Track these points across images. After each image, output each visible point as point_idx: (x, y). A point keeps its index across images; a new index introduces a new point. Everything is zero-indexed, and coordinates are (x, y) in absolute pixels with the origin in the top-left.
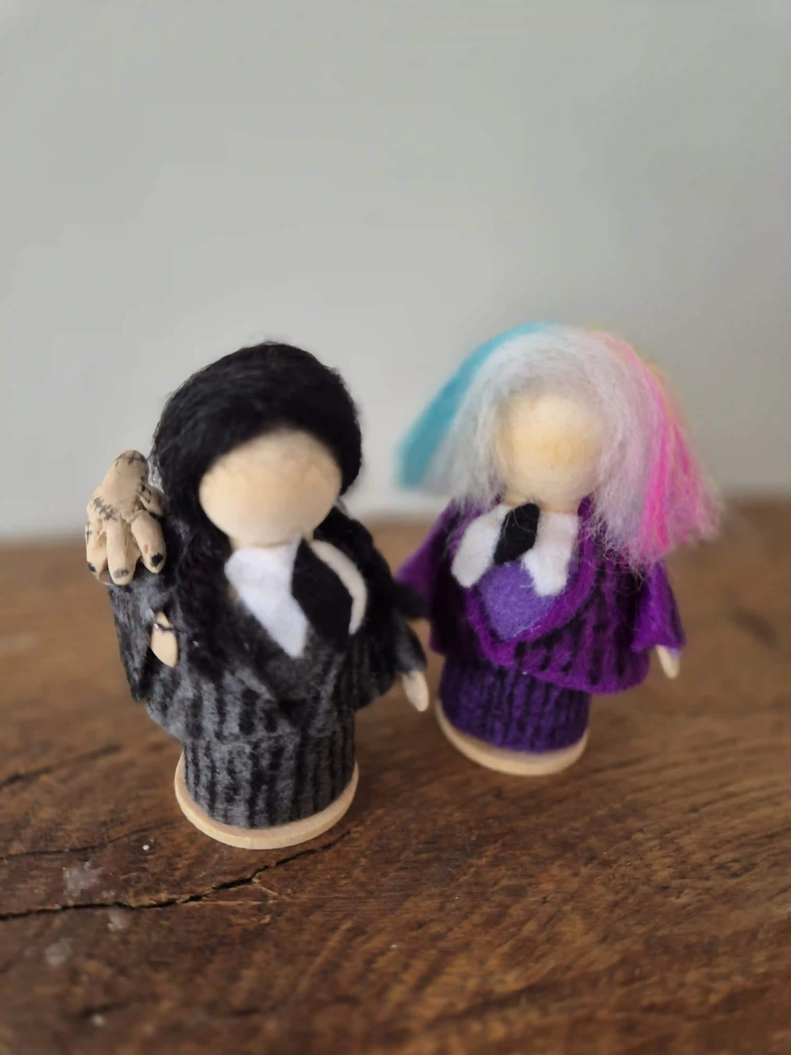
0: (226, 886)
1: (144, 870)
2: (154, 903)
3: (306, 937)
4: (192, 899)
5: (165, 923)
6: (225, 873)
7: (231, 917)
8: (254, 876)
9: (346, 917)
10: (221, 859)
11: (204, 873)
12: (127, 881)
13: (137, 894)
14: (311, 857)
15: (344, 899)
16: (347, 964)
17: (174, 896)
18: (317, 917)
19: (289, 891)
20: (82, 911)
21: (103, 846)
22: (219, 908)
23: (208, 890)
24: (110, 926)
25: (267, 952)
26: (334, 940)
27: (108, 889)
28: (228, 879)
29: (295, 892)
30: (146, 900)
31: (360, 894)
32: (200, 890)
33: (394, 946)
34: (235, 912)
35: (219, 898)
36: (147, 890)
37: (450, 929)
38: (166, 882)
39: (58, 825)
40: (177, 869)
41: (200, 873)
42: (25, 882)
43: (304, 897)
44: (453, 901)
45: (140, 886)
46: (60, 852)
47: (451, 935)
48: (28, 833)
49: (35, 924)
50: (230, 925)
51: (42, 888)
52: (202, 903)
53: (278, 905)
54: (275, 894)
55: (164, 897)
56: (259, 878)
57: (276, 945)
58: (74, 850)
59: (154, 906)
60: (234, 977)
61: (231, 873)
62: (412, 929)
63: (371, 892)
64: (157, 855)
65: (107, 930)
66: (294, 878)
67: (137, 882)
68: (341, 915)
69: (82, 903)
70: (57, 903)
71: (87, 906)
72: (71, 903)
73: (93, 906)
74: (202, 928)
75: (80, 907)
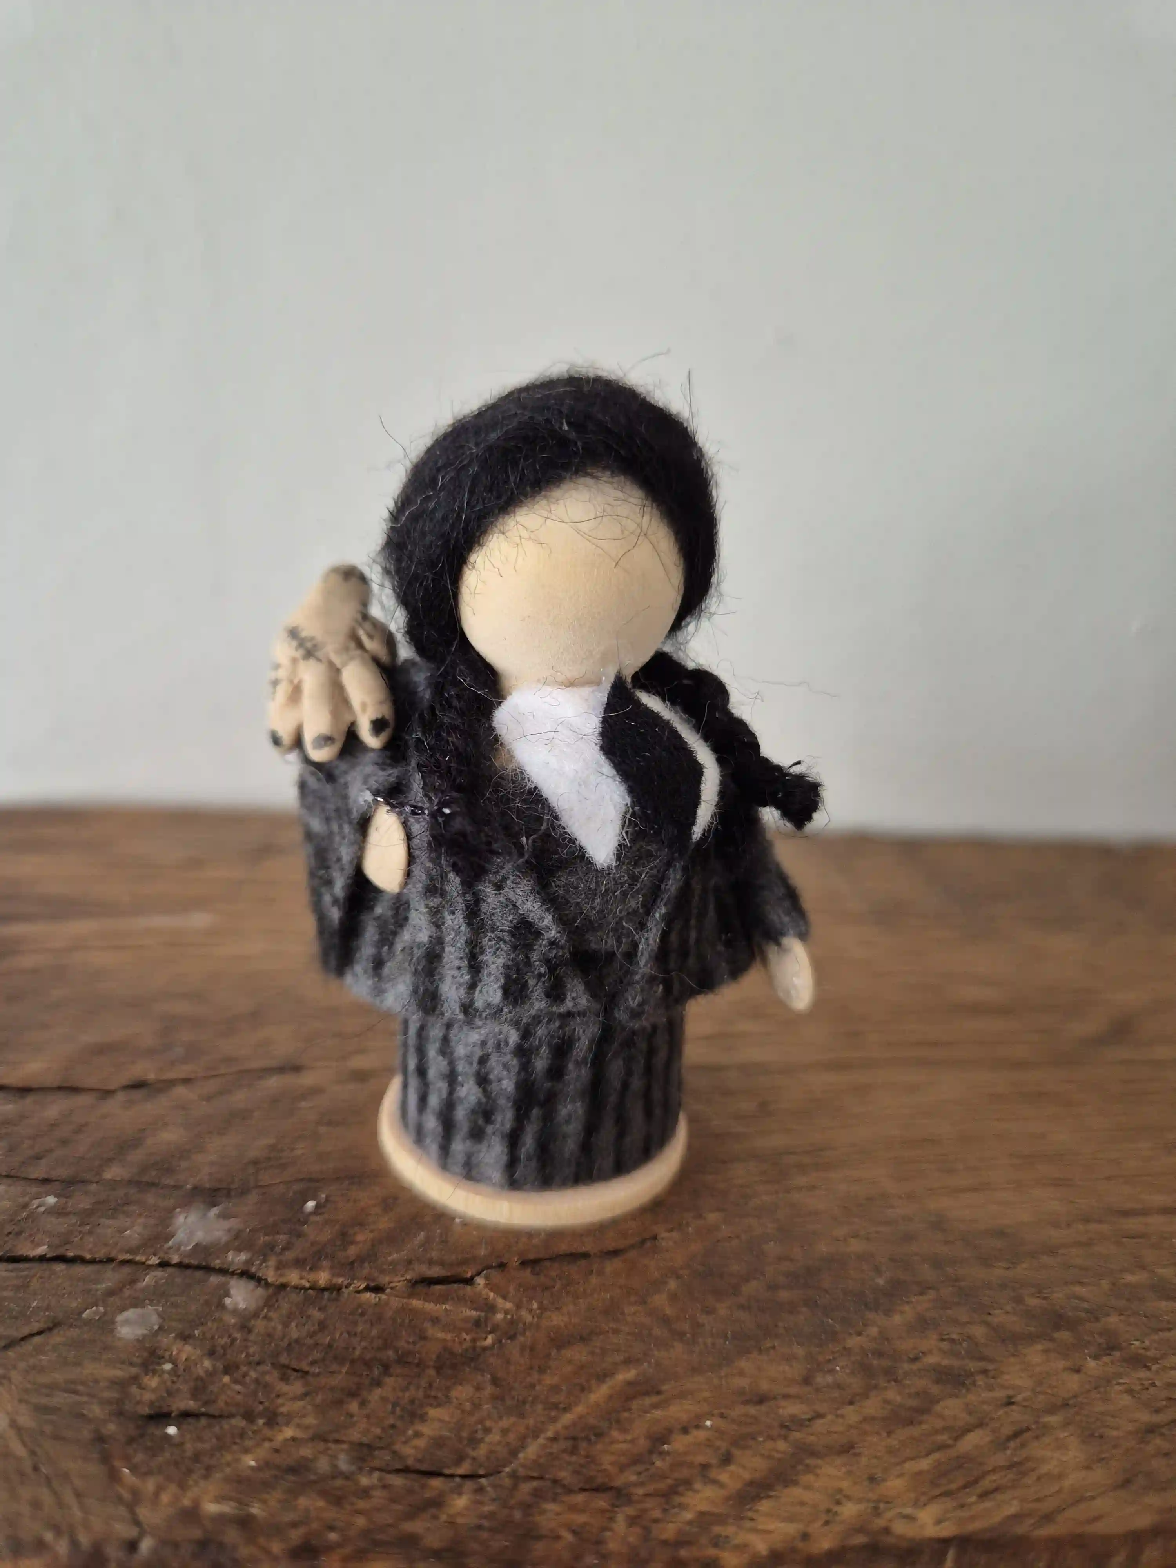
0: (430, 1281)
1: (299, 1235)
2: (307, 1285)
3: (549, 1380)
4: (368, 1289)
5: (317, 1315)
6: (431, 1262)
7: (427, 1325)
8: (479, 1274)
9: (628, 1362)
10: (428, 1241)
11: (395, 1256)
12: (271, 1247)
13: (280, 1267)
14: (583, 1263)
15: (629, 1334)
16: (615, 1434)
17: (340, 1280)
18: (578, 1354)
19: (535, 1306)
20: (188, 1272)
21: (244, 1192)
22: (412, 1310)
23: (399, 1281)
24: (228, 1301)
25: (479, 1388)
26: (600, 1393)
27: (239, 1250)
28: (436, 1272)
29: (542, 1307)
30: (293, 1277)
31: (657, 1332)
32: (384, 1279)
33: (708, 1423)
34: (435, 1320)
35: (411, 1296)
36: (299, 1263)
37: (819, 1416)
38: (333, 1257)
39: (183, 1153)
40: (352, 1243)
41: (390, 1254)
42: (113, 1217)
43: (557, 1320)
44: (832, 1371)
45: (289, 1255)
46: (176, 1187)
47: (819, 1425)
48: (137, 1156)
49: (110, 1277)
50: (423, 1338)
51: (138, 1228)
52: (383, 1297)
53: (512, 1322)
54: (508, 1305)
55: (323, 1278)
56: (487, 1278)
57: (495, 1381)
58: (197, 1191)
59: (304, 1288)
60: (414, 1415)
61: (442, 1263)
62: (746, 1403)
63: (681, 1335)
64: (326, 1216)
65: (221, 1306)
66: (546, 1288)
67: (284, 1249)
68: (619, 1358)
69: (192, 1262)
70: (155, 1255)
71: (198, 1267)
72: (175, 1259)
73: (208, 1269)
74: (374, 1332)
75: (188, 1266)
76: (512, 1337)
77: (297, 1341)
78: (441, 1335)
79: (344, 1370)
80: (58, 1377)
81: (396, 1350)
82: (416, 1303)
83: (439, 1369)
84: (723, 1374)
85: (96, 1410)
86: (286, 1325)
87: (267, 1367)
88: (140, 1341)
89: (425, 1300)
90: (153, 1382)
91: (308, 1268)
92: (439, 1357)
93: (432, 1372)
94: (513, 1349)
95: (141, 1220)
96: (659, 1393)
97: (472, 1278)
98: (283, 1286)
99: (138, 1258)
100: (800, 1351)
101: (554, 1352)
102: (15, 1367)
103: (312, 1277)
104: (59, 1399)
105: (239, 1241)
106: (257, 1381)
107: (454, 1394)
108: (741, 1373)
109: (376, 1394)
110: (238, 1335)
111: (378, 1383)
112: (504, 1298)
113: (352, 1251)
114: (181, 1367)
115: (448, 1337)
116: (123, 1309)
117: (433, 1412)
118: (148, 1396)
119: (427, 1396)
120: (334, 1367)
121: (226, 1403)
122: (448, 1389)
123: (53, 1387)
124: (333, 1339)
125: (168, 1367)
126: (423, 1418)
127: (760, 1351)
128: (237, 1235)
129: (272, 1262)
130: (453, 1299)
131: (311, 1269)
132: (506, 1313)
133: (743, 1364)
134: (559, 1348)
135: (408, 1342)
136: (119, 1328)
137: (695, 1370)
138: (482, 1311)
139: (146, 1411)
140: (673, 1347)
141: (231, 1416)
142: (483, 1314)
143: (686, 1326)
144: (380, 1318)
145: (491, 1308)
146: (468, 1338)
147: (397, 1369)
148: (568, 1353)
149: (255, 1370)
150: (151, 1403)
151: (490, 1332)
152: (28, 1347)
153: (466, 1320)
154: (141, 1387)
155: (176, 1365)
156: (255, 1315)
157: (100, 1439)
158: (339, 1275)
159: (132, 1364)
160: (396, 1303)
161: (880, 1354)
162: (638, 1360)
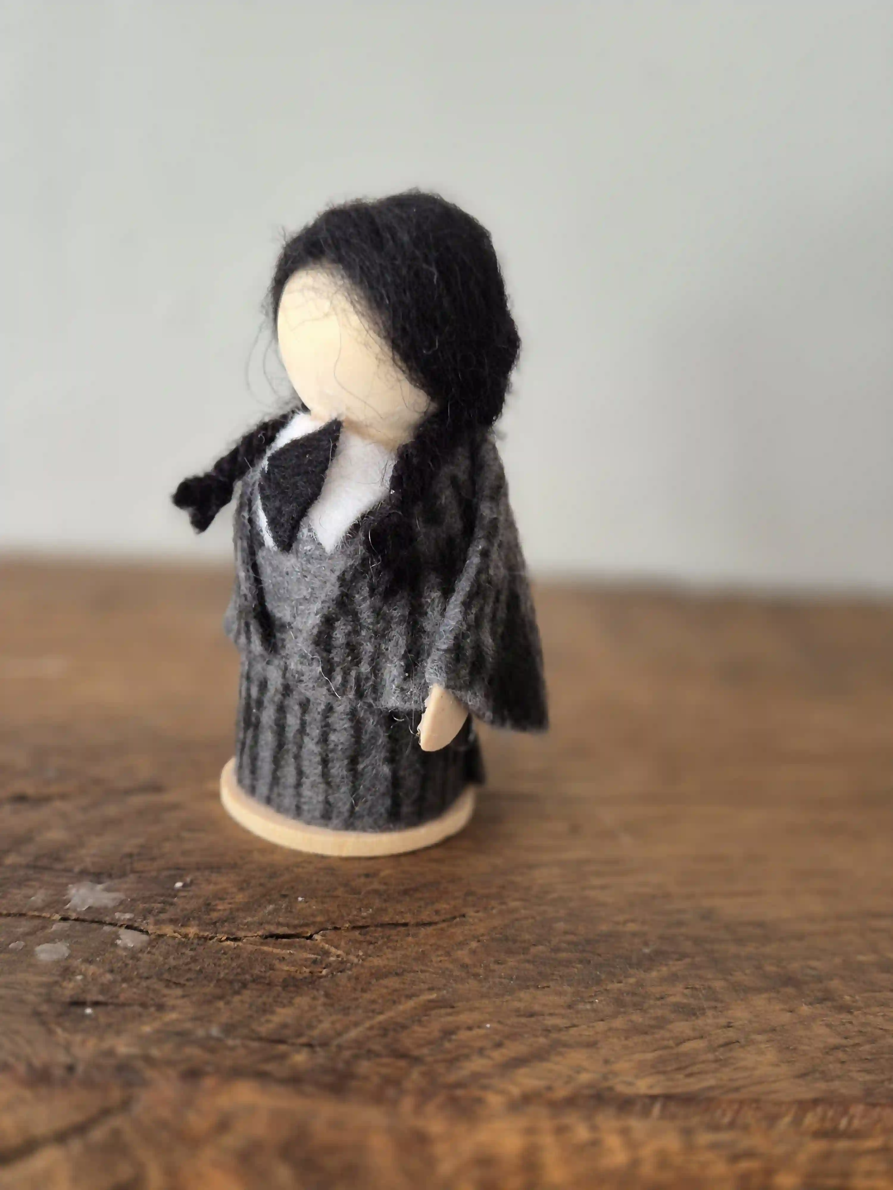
0: (278, 936)
1: (171, 904)
3: (369, 996)
4: (229, 939)
6: (279, 924)
7: (276, 963)
9: (431, 989)
10: (276, 911)
14: (401, 929)
15: (435, 973)
17: (206, 934)
18: (391, 983)
20: (85, 924)
22: (264, 953)
24: (119, 942)
25: (314, 998)
26: (407, 1006)
28: (281, 930)
31: (456, 973)
32: (241, 934)
33: (488, 1025)
36: (173, 921)
37: (575, 1026)
38: (199, 918)
42: (20, 888)
44: (592, 1003)
46: (67, 871)
47: (574, 1031)
49: (26, 925)
50: (273, 969)
51: (41, 896)
52: (240, 944)
53: (342, 962)
54: (339, 952)
55: (192, 931)
58: (85, 872)
59: (176, 936)
60: (266, 1011)
61: (287, 926)
62: (519, 1016)
63: (476, 976)
64: (192, 893)
65: (113, 945)
67: (160, 912)
68: (426, 986)
69: (86, 918)
70: (57, 913)
71: (93, 921)
72: (74, 916)
73: (101, 923)
74: (234, 964)
75: (84, 921)
76: (342, 971)
77: (174, 967)
78: (286, 968)
79: (212, 985)
81: (252, 976)
82: (265, 948)
83: (285, 987)
84: (504, 999)
85: (31, 998)
86: (166, 958)
87: (154, 980)
88: (57, 962)
89: (273, 947)
90: (70, 985)
91: (180, 925)
92: (284, 980)
93: (279, 988)
94: (342, 978)
95: (42, 891)
96: (453, 1007)
97: (311, 936)
98: (160, 936)
99: (44, 915)
100: (569, 990)
101: (374, 981)
103: (183, 930)
105: (123, 906)
106: (148, 988)
107: (296, 1001)
108: (520, 1000)
109: (237, 999)
110: (130, 962)
111: (237, 993)
112: (337, 947)
113: (214, 915)
114: (90, 978)
115: (293, 969)
116: (41, 944)
117: (280, 1010)
118: (69, 992)
119: (276, 1002)
120: (205, 983)
121: (126, 998)
122: (292, 998)
124: (202, 967)
125: (80, 977)
126: (273, 1012)
127: (537, 988)
128: (122, 903)
129: (151, 920)
130: (295, 947)
131: (182, 926)
132: (338, 956)
133: (522, 995)
134: (378, 979)
135: (261, 971)
136: (39, 954)
137: (484, 996)
138: (318, 954)
139: (68, 1000)
140: (468, 982)
141: (131, 1005)
142: (319, 957)
143: (479, 970)
145: (327, 953)
146: (308, 970)
147: (252, 986)
148: (385, 982)
149: (146, 981)
150: (71, 996)
151: (325, 968)
153: (306, 960)
154: (61, 987)
155: (85, 976)
156: (142, 951)
157: (38, 1013)
158: (205, 930)
159: (53, 975)
160: (250, 948)
161: (634, 994)
162: (439, 988)
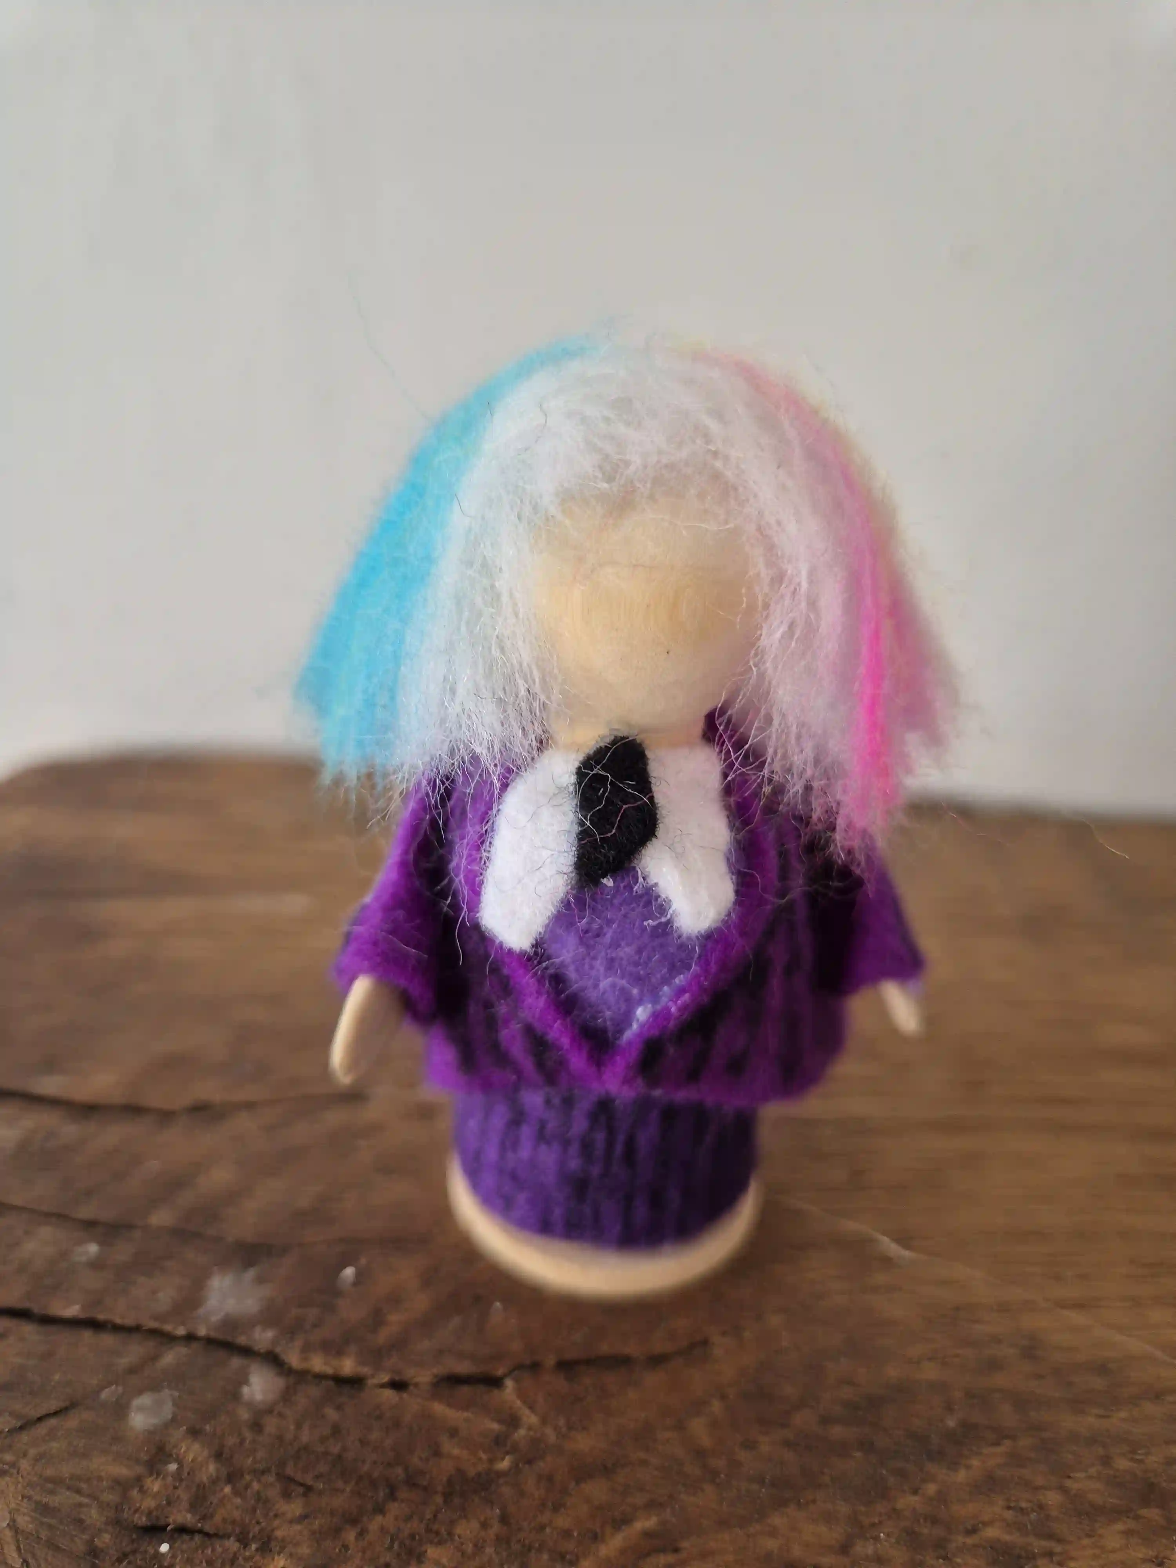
0: (458, 1380)
1: (331, 1310)
2: (329, 1372)
3: (564, 1521)
4: (391, 1385)
5: (332, 1414)
6: (461, 1356)
7: (444, 1437)
8: (509, 1374)
9: (651, 1505)
11: (426, 1344)
12: (301, 1323)
13: (307, 1349)
14: (623, 1370)
15: (658, 1468)
17: (365, 1371)
18: (598, 1490)
19: (562, 1422)
20: (212, 1350)
21: (285, 1249)
22: (430, 1415)
23: (423, 1376)
24: (245, 1391)
25: (485, 1524)
26: (613, 1545)
27: (267, 1325)
29: (569, 1425)
30: (319, 1363)
31: (689, 1469)
32: (409, 1372)
34: (453, 1432)
35: (434, 1397)
36: (326, 1346)
38: (361, 1341)
39: (232, 1197)
40: (384, 1324)
41: (421, 1342)
42: (148, 1274)
43: (582, 1442)
45: (318, 1335)
46: (217, 1240)
48: (185, 1198)
49: (134, 1350)
51: (170, 1290)
52: (405, 1396)
53: (534, 1442)
54: (534, 1419)
55: (348, 1366)
56: (517, 1380)
57: (504, 1518)
59: (326, 1378)
60: (412, 1553)
61: (473, 1358)
64: (363, 1288)
65: (237, 1397)
66: (577, 1400)
67: (313, 1327)
69: (219, 1337)
70: (182, 1325)
71: (223, 1345)
72: (202, 1332)
73: (232, 1348)
75: (212, 1342)
76: (530, 1462)
77: (306, 1448)
78: (456, 1451)
79: (348, 1489)
80: (66, 1470)
81: (406, 1469)
82: (436, 1407)
83: (448, 1496)
84: (752, 1530)
85: (94, 1515)
86: (299, 1426)
87: (271, 1478)
88: (151, 1433)
89: (448, 1404)
90: (154, 1485)
91: (334, 1352)
92: (450, 1482)
93: (439, 1499)
94: (529, 1477)
95: (176, 1280)
96: (676, 1550)
97: (501, 1379)
98: (305, 1374)
99: (165, 1328)
100: (844, 1509)
101: (572, 1485)
102: (25, 1455)
103: (336, 1363)
104: (63, 1499)
105: (267, 1314)
106: (258, 1497)
107: (459, 1530)
108: (773, 1533)
109: (375, 1524)
110: (248, 1435)
111: (379, 1509)
112: (531, 1408)
113: (383, 1335)
114: (186, 1470)
115: (465, 1454)
116: (140, 1392)
117: (431, 1552)
118: (149, 1503)
119: (429, 1531)
120: (340, 1484)
121: (224, 1520)
122: (454, 1523)
123: (57, 1481)
124: (344, 1449)
125: (173, 1467)
126: (420, 1558)
127: (799, 1503)
128: (268, 1307)
129: (299, 1342)
130: (476, 1405)
131: (337, 1353)
132: (530, 1428)
133: (777, 1520)
134: (579, 1480)
135: (421, 1459)
136: (133, 1414)
137: (723, 1523)
138: (504, 1424)
139: (143, 1521)
140: (702, 1490)
141: (227, 1536)
142: (504, 1428)
143: (719, 1463)
144: (397, 1424)
145: (515, 1421)
146: (484, 1457)
147: (403, 1493)
148: (588, 1488)
149: (259, 1481)
150: (150, 1513)
151: (507, 1453)
152: (42, 1430)
153: (486, 1434)
154: (142, 1490)
155: (181, 1466)
156: (270, 1411)
157: (94, 1552)
158: (364, 1363)
159: (138, 1461)
160: (417, 1405)
161: (934, 1521)
162: (661, 1505)
